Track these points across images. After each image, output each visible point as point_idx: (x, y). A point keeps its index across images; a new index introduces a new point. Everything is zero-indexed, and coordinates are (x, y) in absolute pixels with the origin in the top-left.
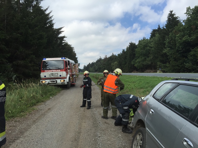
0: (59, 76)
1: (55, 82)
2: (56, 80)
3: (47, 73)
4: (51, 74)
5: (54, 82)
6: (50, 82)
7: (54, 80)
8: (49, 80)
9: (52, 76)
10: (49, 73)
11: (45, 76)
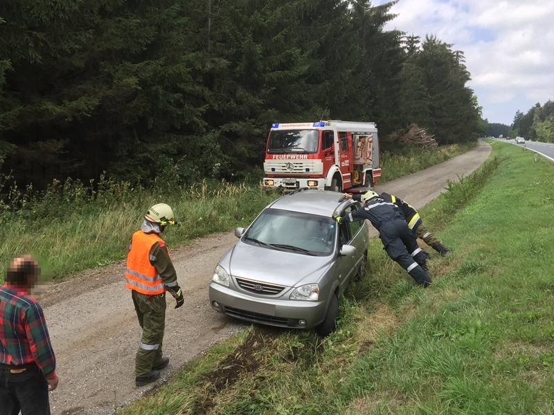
0: (304, 171)
1: (295, 186)
2: (298, 180)
3: (277, 161)
4: (285, 165)
5: (293, 184)
6: (284, 185)
7: (293, 180)
8: (281, 180)
9: (288, 171)
10: (281, 161)
11: (273, 170)
